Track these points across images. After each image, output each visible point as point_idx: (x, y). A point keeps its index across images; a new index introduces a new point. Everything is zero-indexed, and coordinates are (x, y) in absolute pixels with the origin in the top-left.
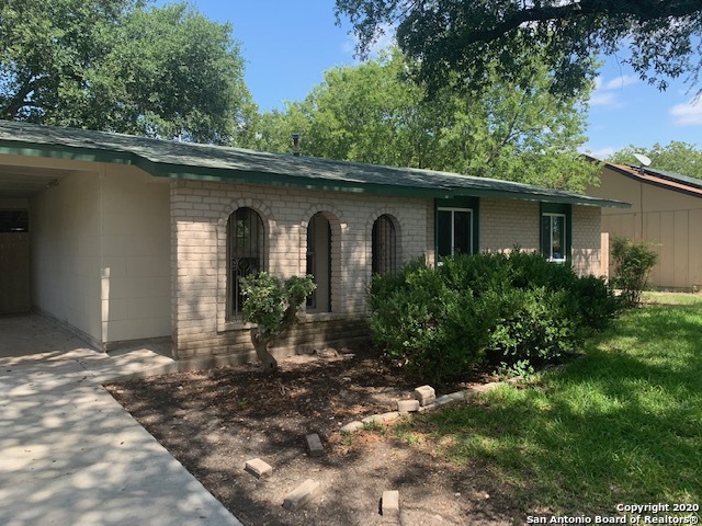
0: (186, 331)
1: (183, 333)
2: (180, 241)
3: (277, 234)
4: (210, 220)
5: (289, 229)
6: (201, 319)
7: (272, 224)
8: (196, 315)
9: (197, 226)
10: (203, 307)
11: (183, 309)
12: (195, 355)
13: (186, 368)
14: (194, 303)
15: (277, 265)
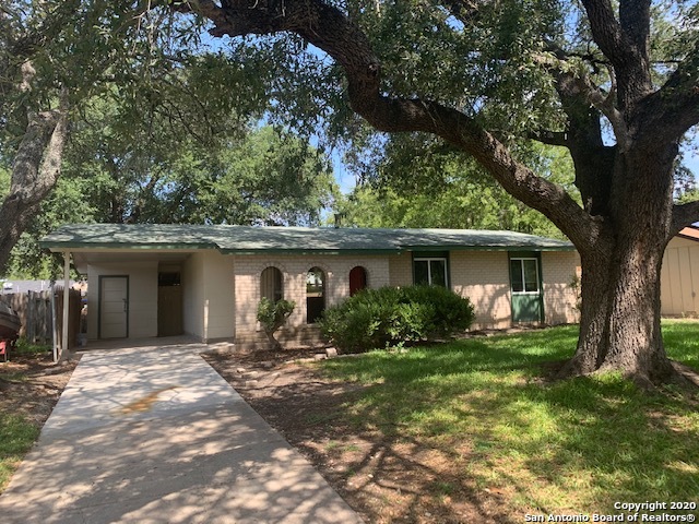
0: (240, 330)
1: (238, 331)
2: (237, 285)
3: (288, 280)
4: (252, 274)
5: (295, 277)
6: (247, 324)
7: (285, 275)
8: (244, 322)
9: (246, 277)
10: (248, 318)
11: (238, 319)
12: (244, 342)
13: (239, 348)
14: (244, 317)
15: (289, 296)
